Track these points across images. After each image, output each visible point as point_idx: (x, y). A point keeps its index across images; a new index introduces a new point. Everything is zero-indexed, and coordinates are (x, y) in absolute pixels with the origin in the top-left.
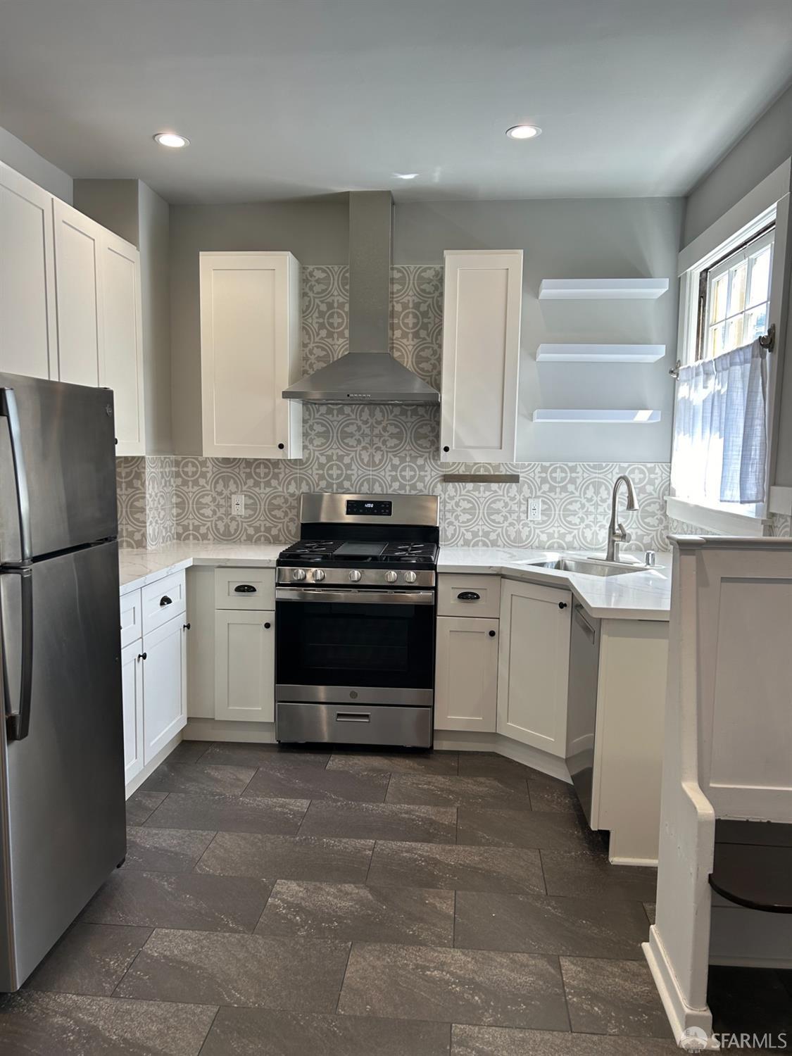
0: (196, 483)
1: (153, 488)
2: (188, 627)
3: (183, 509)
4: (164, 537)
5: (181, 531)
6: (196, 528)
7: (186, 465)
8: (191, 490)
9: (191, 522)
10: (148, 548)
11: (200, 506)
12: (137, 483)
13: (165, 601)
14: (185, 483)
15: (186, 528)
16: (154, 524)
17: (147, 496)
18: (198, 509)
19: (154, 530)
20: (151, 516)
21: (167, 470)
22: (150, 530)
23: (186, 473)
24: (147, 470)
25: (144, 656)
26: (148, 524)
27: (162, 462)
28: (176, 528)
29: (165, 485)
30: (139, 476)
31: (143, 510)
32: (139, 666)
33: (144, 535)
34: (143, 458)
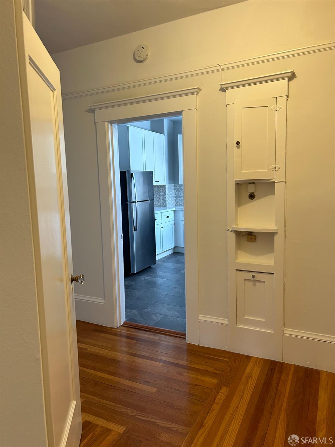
0: (179, 191)
1: (168, 192)
2: (174, 224)
3: (176, 198)
4: (171, 205)
5: (176, 203)
6: (179, 203)
7: (177, 187)
8: (178, 193)
9: (178, 201)
10: (167, 207)
11: (180, 197)
12: (164, 191)
13: (168, 217)
14: (177, 191)
15: (177, 203)
16: (168, 201)
17: (167, 194)
18: (180, 198)
19: (168, 203)
20: (168, 199)
21: (172, 188)
22: (167, 203)
23: (177, 189)
24: (167, 188)
25: (162, 227)
26: (167, 201)
27: (171, 186)
28: (175, 203)
29: (172, 192)
30: (165, 189)
31: (166, 198)
32: (161, 229)
33: (166, 204)
34: (166, 185)
